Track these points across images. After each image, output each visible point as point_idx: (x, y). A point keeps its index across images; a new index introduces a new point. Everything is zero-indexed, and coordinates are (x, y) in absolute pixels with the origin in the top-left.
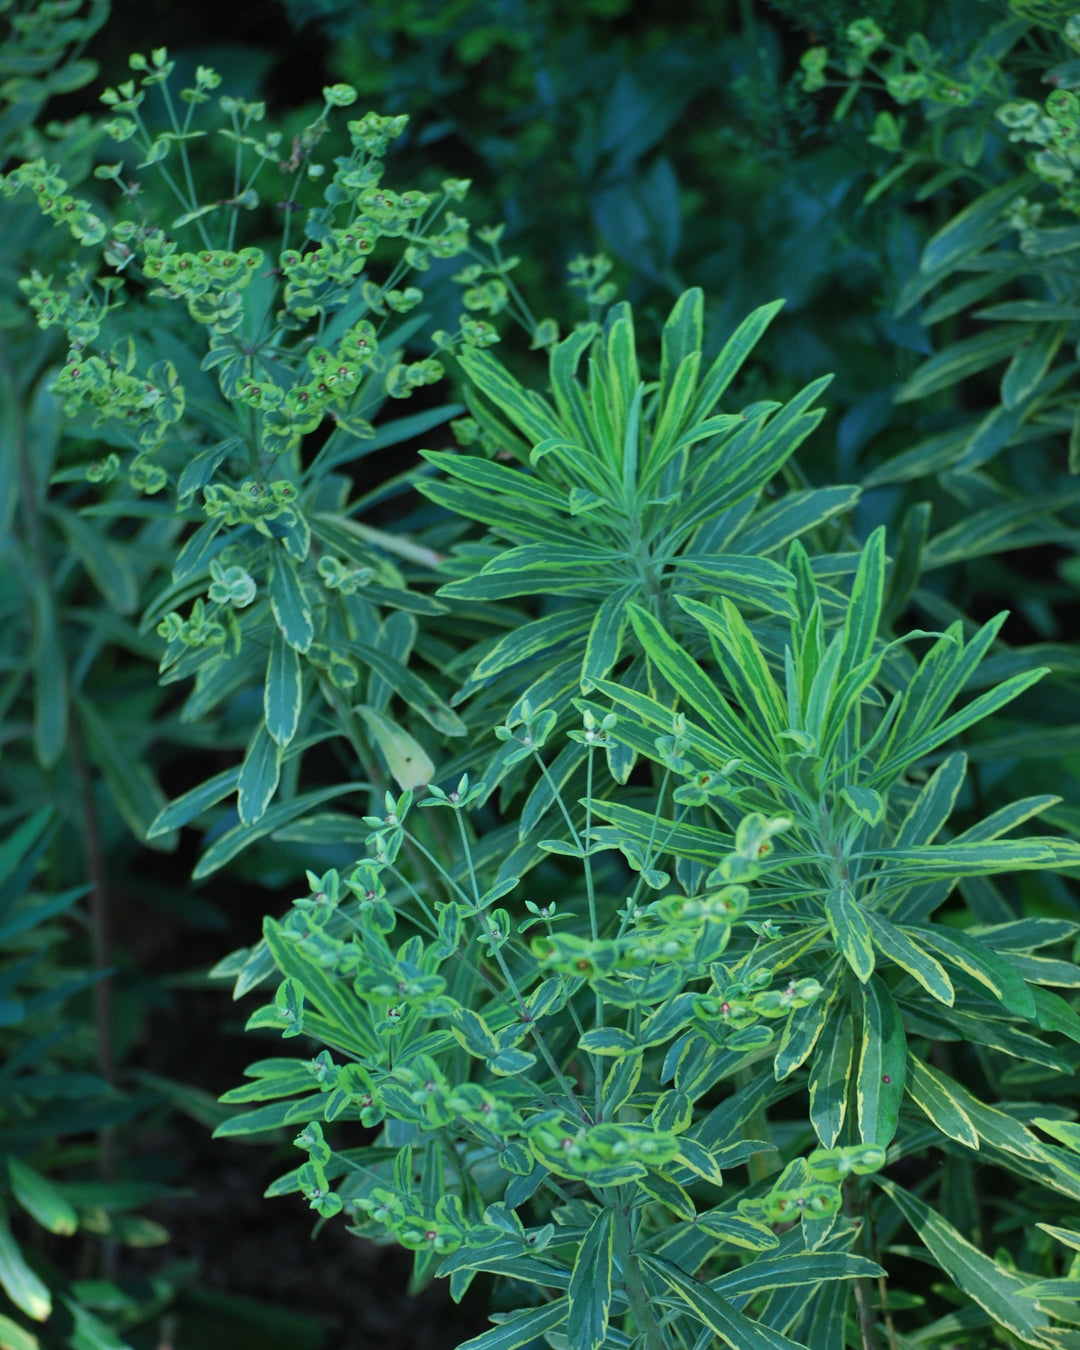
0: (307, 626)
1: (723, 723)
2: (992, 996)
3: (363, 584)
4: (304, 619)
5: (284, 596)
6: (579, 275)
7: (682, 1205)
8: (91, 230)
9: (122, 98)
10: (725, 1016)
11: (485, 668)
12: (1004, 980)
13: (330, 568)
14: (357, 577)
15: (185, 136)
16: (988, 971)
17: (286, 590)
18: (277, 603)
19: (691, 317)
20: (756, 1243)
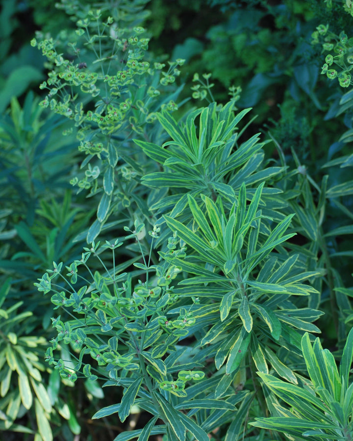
0: (112, 187)
1: (209, 235)
2: (270, 331)
3: (134, 177)
4: (111, 185)
5: (108, 177)
6: (232, 92)
7: (160, 379)
8: (59, 61)
9: (84, 23)
10: (166, 325)
11: (153, 207)
12: (275, 327)
13: (125, 170)
14: (132, 175)
15: (101, 36)
16: (272, 323)
17: (109, 175)
18: (105, 179)
19: (228, 110)
20: (179, 394)
